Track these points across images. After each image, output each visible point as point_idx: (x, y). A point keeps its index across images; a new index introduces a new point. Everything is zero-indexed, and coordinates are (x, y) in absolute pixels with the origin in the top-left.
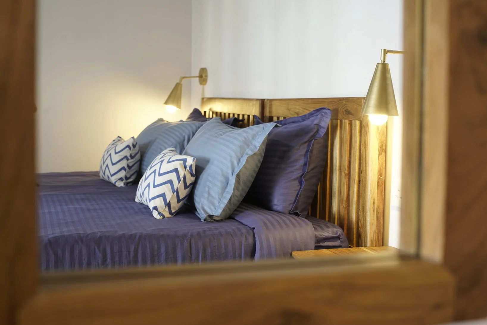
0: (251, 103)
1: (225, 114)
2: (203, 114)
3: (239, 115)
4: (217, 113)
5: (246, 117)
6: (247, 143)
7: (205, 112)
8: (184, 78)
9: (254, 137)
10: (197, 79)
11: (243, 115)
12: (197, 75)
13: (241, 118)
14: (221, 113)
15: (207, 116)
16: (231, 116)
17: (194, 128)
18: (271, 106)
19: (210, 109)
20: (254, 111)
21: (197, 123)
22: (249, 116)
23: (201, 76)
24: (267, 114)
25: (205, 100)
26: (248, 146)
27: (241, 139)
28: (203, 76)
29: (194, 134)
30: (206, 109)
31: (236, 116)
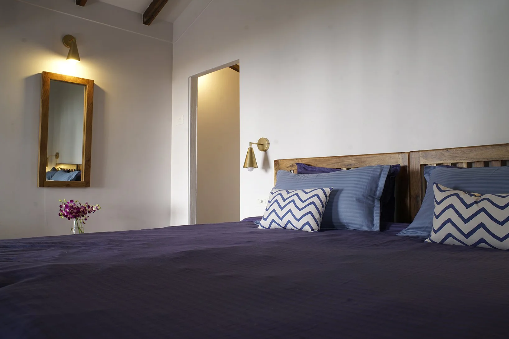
0: (74, 165)
1: (65, 169)
2: (56, 169)
3: (69, 169)
4: (62, 169)
5: (72, 170)
6: (70, 176)
7: (57, 169)
8: (49, 156)
9: (72, 175)
10: (55, 157)
11: (71, 169)
12: (55, 155)
13: (70, 170)
14: (63, 169)
15: (58, 170)
16: (67, 170)
17: (54, 173)
18: (80, 166)
19: (59, 168)
20: (75, 168)
21: (55, 172)
22: (73, 170)
23: (56, 156)
24: (79, 169)
25: (57, 164)
26: (71, 177)
27: (69, 175)
28: (57, 155)
29: (53, 175)
30: (58, 167)
31: (69, 170)
